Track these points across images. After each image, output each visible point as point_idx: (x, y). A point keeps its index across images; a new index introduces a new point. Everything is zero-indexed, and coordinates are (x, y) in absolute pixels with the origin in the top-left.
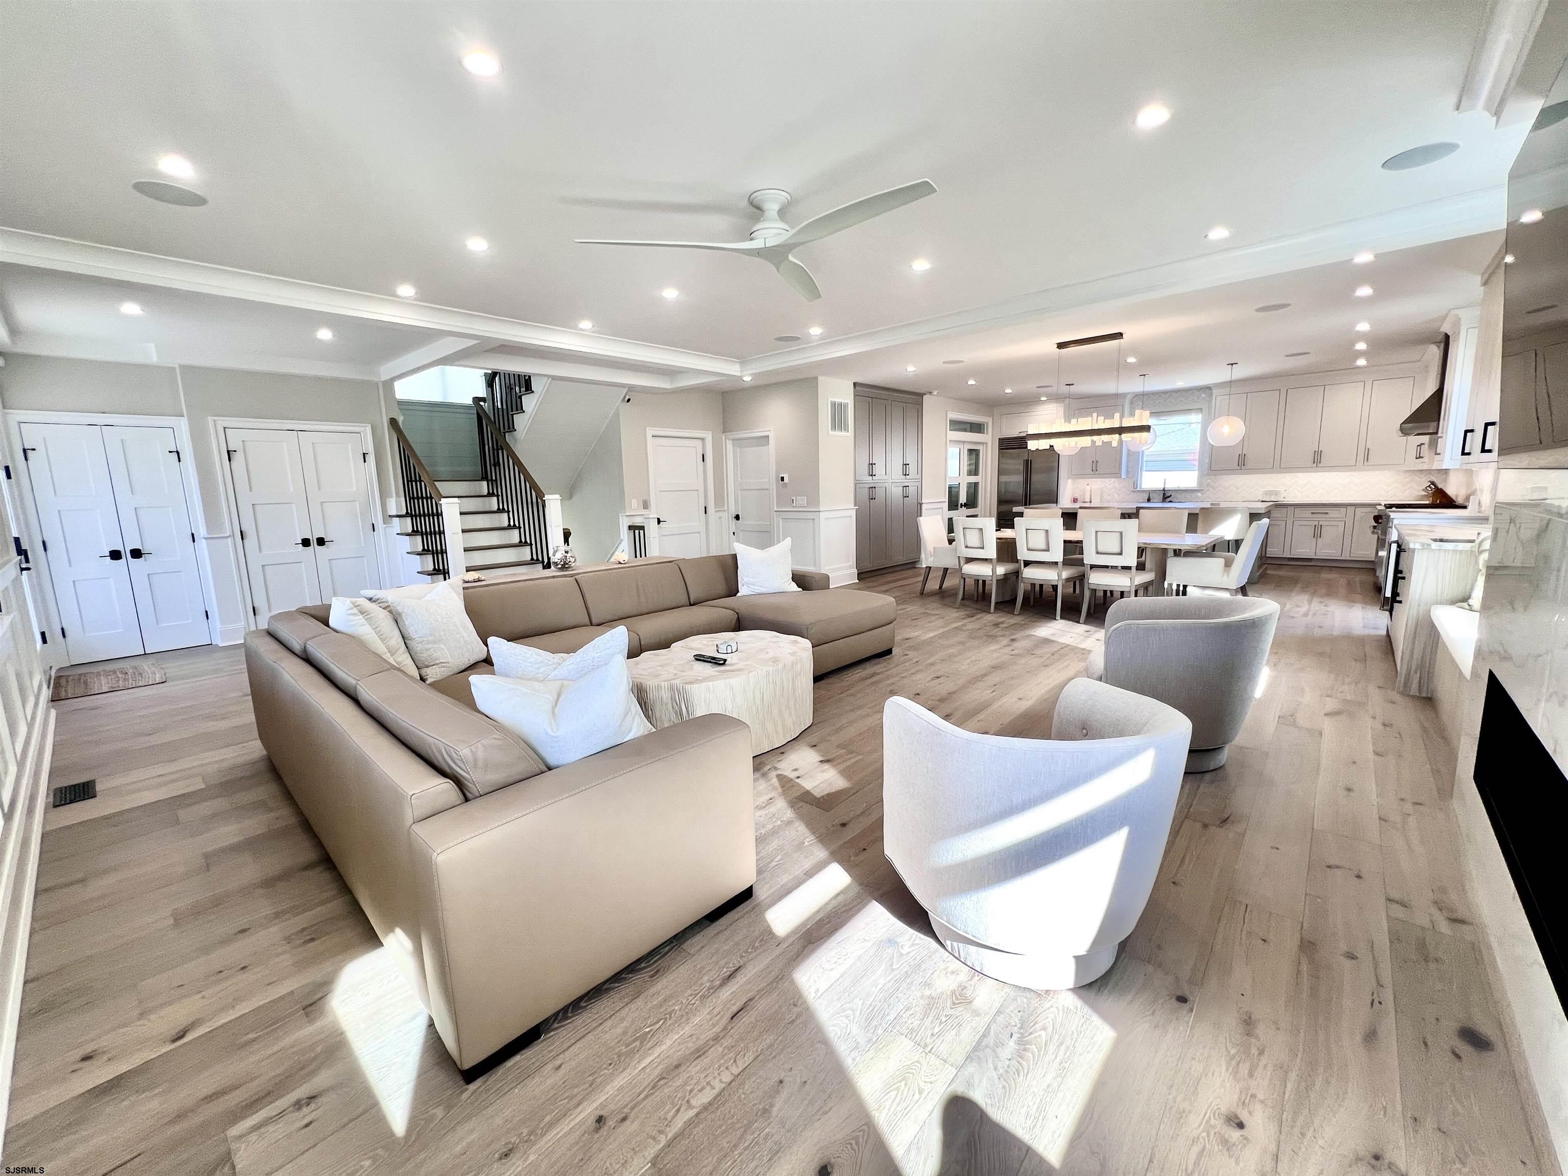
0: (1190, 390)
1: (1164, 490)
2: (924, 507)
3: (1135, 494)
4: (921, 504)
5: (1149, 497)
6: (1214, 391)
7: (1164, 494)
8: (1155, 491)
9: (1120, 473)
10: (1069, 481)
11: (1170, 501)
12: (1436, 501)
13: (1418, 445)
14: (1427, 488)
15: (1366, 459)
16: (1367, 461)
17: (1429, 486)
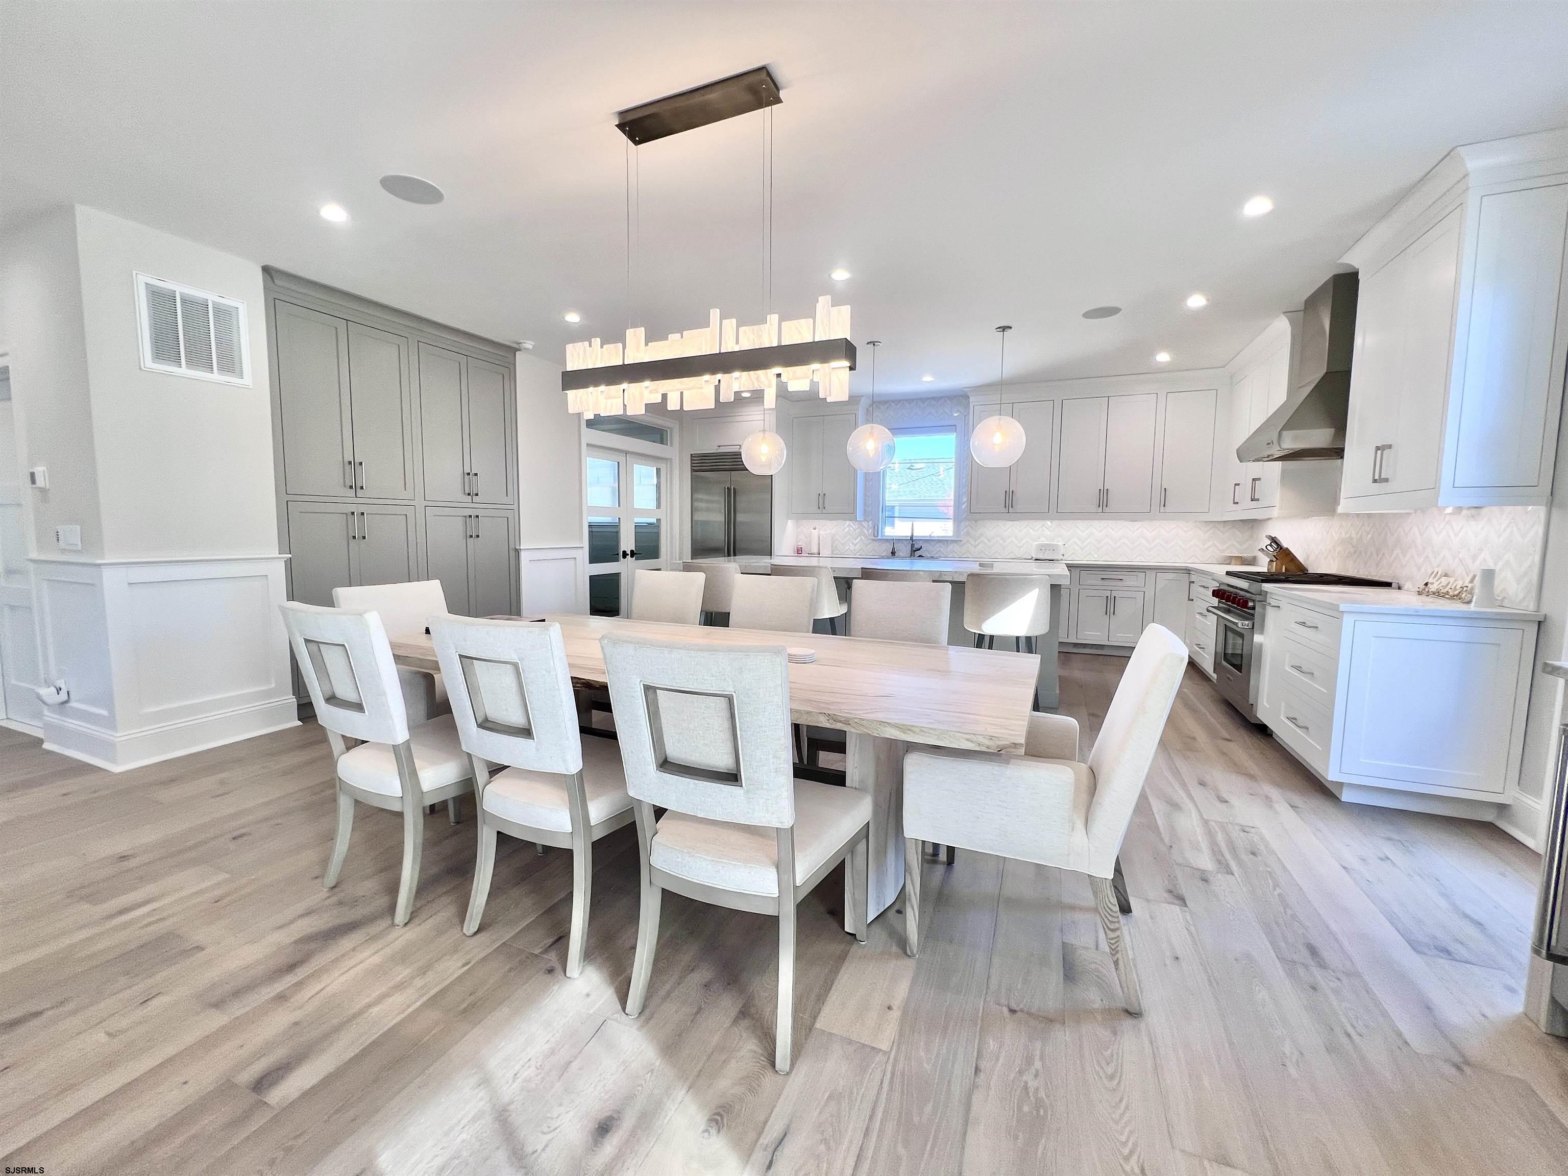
0: (941, 398)
1: (912, 537)
2: (523, 555)
3: (876, 544)
4: (517, 552)
5: (894, 548)
6: (971, 399)
7: (912, 545)
8: (900, 540)
9: (854, 512)
10: (789, 521)
11: (920, 556)
12: (1282, 569)
13: (1236, 485)
14: (1269, 547)
15: (1162, 503)
16: (1164, 506)
17: (1271, 545)
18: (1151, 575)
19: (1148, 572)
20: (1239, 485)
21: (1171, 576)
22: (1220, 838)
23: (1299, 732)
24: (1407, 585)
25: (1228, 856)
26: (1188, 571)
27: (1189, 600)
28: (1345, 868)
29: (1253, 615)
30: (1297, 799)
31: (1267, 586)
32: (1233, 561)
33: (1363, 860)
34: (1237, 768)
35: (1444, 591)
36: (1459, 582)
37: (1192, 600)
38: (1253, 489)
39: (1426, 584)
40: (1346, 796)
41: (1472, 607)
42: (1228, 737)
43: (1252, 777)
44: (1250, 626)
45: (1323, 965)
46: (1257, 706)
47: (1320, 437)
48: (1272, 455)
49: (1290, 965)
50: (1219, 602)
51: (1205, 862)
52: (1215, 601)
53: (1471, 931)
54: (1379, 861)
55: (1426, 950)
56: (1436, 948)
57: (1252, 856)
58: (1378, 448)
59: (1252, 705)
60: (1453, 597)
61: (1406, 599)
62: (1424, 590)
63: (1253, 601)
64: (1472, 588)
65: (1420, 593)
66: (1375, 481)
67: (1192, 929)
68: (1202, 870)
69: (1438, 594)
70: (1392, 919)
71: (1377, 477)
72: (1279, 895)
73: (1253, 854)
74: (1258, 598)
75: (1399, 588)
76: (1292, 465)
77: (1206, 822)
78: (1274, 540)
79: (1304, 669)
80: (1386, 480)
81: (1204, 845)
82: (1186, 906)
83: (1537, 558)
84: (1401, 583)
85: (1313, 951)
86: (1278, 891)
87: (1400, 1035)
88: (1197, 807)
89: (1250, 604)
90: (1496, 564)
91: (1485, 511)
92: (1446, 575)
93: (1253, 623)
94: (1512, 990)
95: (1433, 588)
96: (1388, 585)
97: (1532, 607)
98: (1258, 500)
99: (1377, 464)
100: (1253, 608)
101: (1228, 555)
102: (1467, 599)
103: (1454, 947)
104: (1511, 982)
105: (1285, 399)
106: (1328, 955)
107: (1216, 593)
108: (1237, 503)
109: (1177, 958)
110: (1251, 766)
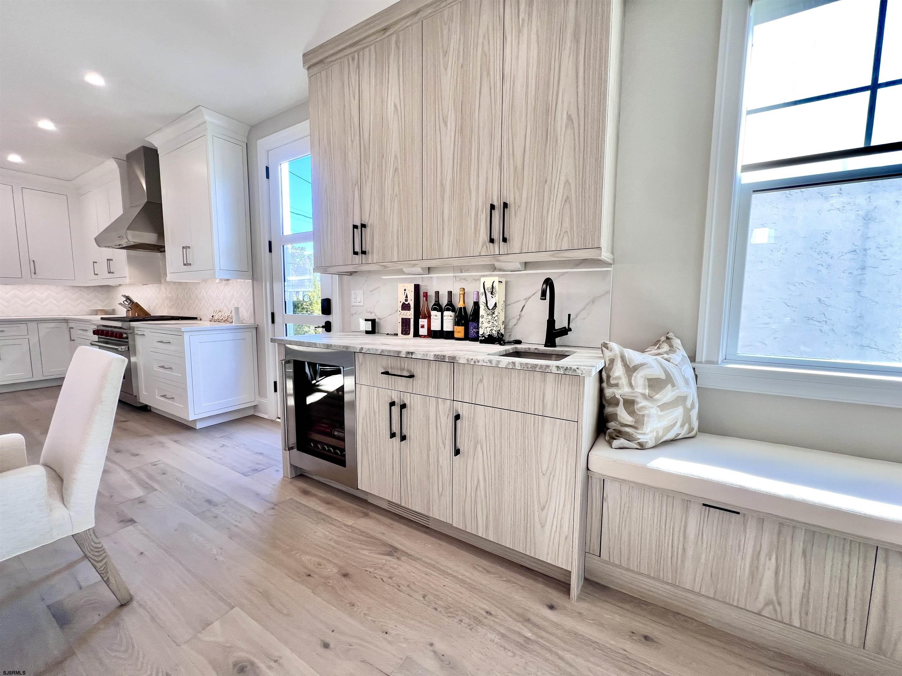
12: (135, 314)
13: (94, 262)
14: (125, 302)
15: (33, 271)
16: (35, 273)
17: (126, 301)
18: (31, 325)
19: (30, 324)
20: (96, 262)
21: (53, 325)
22: (142, 476)
23: (170, 402)
24: (204, 318)
25: (149, 482)
26: (66, 321)
27: (71, 340)
28: (209, 458)
29: (128, 342)
30: (176, 437)
31: (133, 324)
32: (99, 312)
33: (215, 451)
34: (137, 434)
35: (221, 319)
36: (226, 314)
37: (74, 340)
38: (109, 266)
39: (213, 316)
40: (199, 426)
41: (233, 324)
42: (125, 420)
43: (147, 436)
44: (127, 349)
45: (215, 505)
46: (139, 397)
47: (150, 238)
48: (121, 245)
49: (202, 515)
50: (99, 338)
51: (139, 492)
52: (96, 338)
53: (261, 457)
54: (221, 448)
55: (249, 474)
56: (252, 470)
57: (164, 476)
58: (183, 248)
59: (136, 396)
60: (225, 321)
61: (205, 324)
62: (213, 319)
63: (126, 333)
64: (232, 316)
65: (211, 321)
66: (185, 265)
67: (145, 532)
68: (137, 498)
69: (219, 321)
70: (233, 468)
71: (185, 263)
72: (185, 486)
73: (164, 474)
74: (129, 331)
75: (201, 320)
76: (133, 252)
77: (129, 471)
78: (128, 298)
79: (166, 367)
80: (190, 264)
81: (133, 484)
82: (135, 522)
83: (252, 302)
84: (201, 317)
85: (209, 502)
86: (184, 484)
87: (252, 511)
88: (120, 466)
89: (124, 336)
90: (238, 305)
91: (231, 281)
92: (220, 312)
93: (128, 347)
94: (278, 471)
95: (216, 318)
96: (195, 318)
97: (253, 322)
98: (113, 273)
99: (185, 256)
100: (127, 338)
101: (94, 309)
102: (231, 321)
103: (257, 467)
104: (278, 468)
105: (122, 213)
106: (216, 498)
107: (95, 332)
108: (97, 274)
109: (142, 553)
110: (147, 431)
